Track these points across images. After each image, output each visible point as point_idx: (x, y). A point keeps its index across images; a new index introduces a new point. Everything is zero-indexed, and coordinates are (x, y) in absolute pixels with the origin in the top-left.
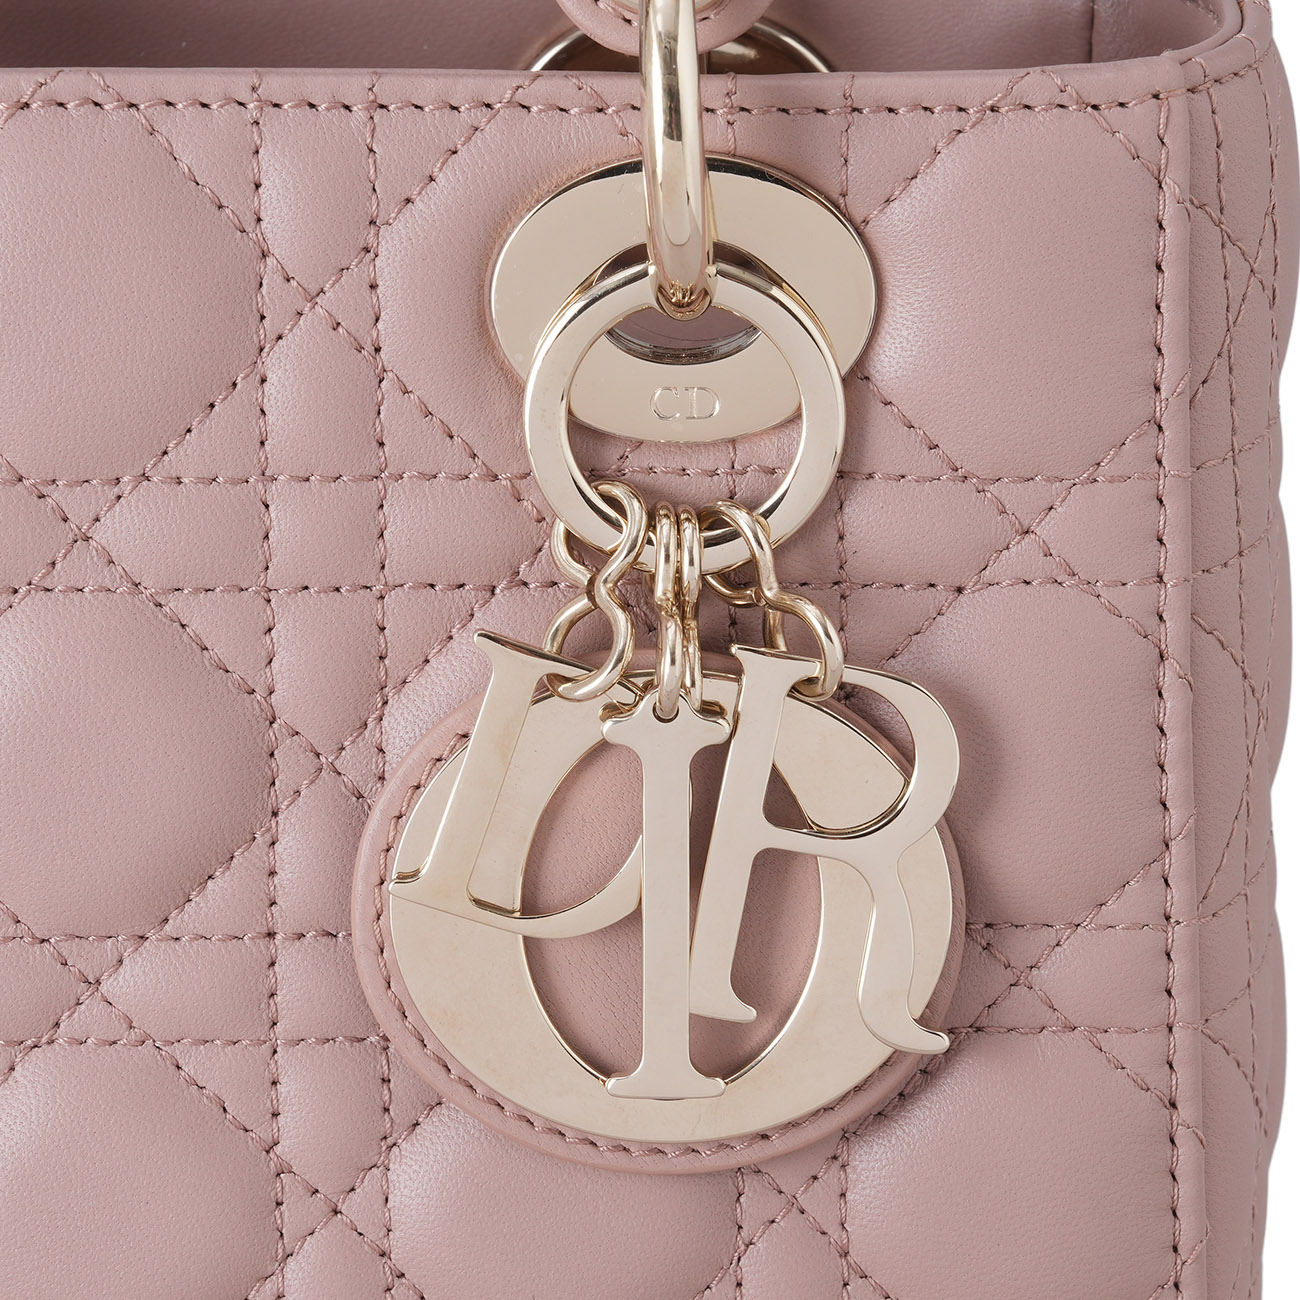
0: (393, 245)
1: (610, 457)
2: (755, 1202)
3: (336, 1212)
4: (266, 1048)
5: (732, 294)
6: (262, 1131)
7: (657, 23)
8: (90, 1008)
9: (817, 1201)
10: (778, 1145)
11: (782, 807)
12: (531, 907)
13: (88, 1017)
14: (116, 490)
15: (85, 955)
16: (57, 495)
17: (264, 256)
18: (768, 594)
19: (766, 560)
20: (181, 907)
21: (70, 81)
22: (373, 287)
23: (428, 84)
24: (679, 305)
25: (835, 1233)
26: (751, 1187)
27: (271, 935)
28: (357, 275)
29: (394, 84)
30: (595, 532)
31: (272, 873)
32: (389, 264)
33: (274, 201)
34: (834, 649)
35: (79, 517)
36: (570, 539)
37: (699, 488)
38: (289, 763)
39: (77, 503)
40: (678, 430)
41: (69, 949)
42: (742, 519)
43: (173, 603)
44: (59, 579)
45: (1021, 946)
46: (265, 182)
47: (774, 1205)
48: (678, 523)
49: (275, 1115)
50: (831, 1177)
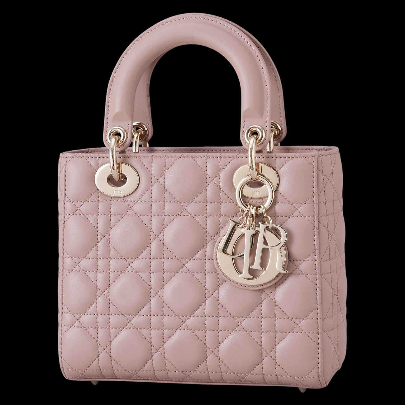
0: (222, 174)
1: (247, 200)
2: (264, 295)
3: (212, 295)
4: (205, 273)
6: (204, 284)
7: (250, 147)
8: (184, 268)
9: (271, 295)
12: (234, 255)
13: (183, 269)
14: (189, 203)
15: (184, 261)
16: (182, 204)
17: (207, 175)
18: (264, 215)
19: (264, 212)
20: (195, 255)
21: (186, 154)
22: (220, 179)
23: (227, 155)
24: (254, 180)
25: (274, 300)
26: (263, 293)
27: (206, 259)
28: (218, 177)
29: (223, 154)
30: (244, 208)
31: (206, 251)
32: (221, 176)
33: (208, 168)
34: (271, 222)
35: (185, 206)
36: (242, 210)
37: (258, 203)
38: (208, 238)
39: (184, 205)
40: (255, 196)
41: (182, 260)
42: (262, 207)
43: (195, 217)
44: (182, 214)
45: (297, 263)
46: (207, 166)
47: (266, 296)
48: (253, 207)
49: (205, 282)
50: (274, 293)
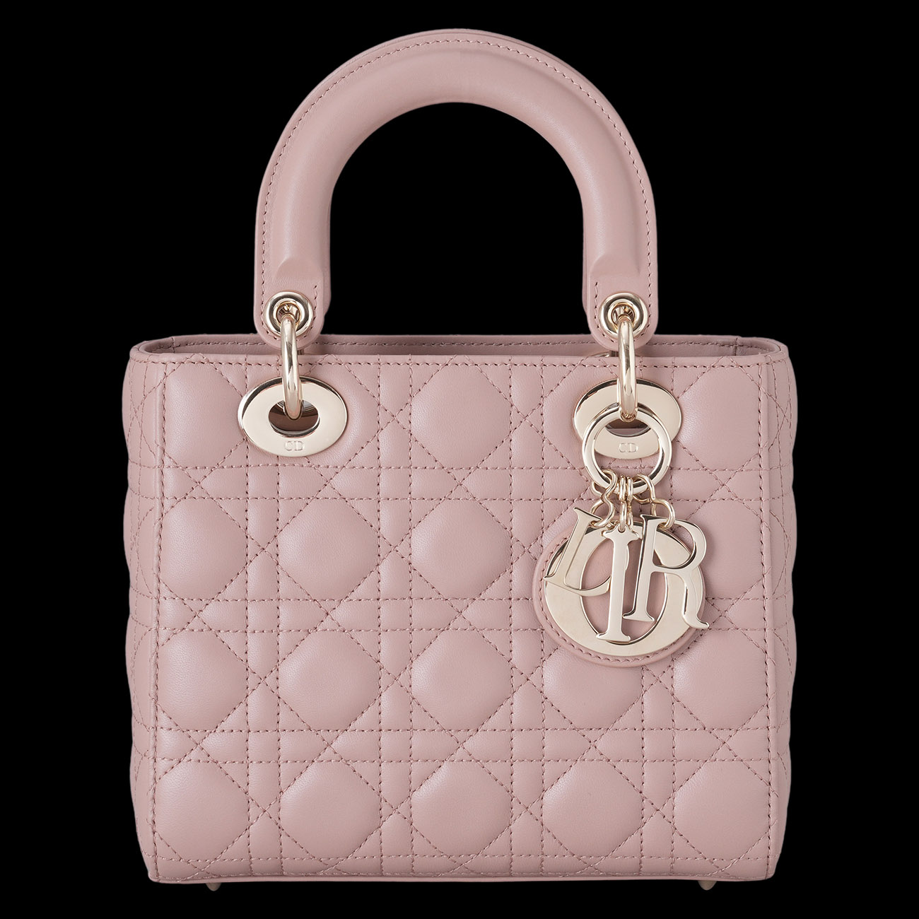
0: (546, 403)
1: (606, 464)
2: (647, 679)
3: (528, 680)
4: (509, 632)
5: (641, 417)
6: (507, 656)
7: (623, 342)
8: (459, 619)
9: (665, 679)
10: (652, 659)
11: (657, 561)
12: (584, 588)
13: (458, 623)
14: (470, 471)
15: (458, 605)
16: (453, 472)
17: (512, 406)
18: (653, 499)
19: (652, 489)
20: (485, 591)
21: (459, 359)
22: (542, 414)
23: (557, 360)
24: (627, 419)
25: (670, 688)
26: (646, 674)
27: (510, 599)
28: (537, 411)
29: (548, 360)
30: (603, 484)
31: (511, 581)
32: (546, 409)
33: (514, 391)
34: (672, 514)
35: (459, 479)
36: (595, 485)
37: (631, 471)
38: (516, 550)
39: (459, 475)
40: (626, 456)
41: (453, 602)
42: (647, 478)
43: (484, 503)
44: (453, 496)
45: (721, 605)
46: (512, 386)
47: (653, 680)
48: (627, 480)
49: (511, 651)
50: (669, 672)
